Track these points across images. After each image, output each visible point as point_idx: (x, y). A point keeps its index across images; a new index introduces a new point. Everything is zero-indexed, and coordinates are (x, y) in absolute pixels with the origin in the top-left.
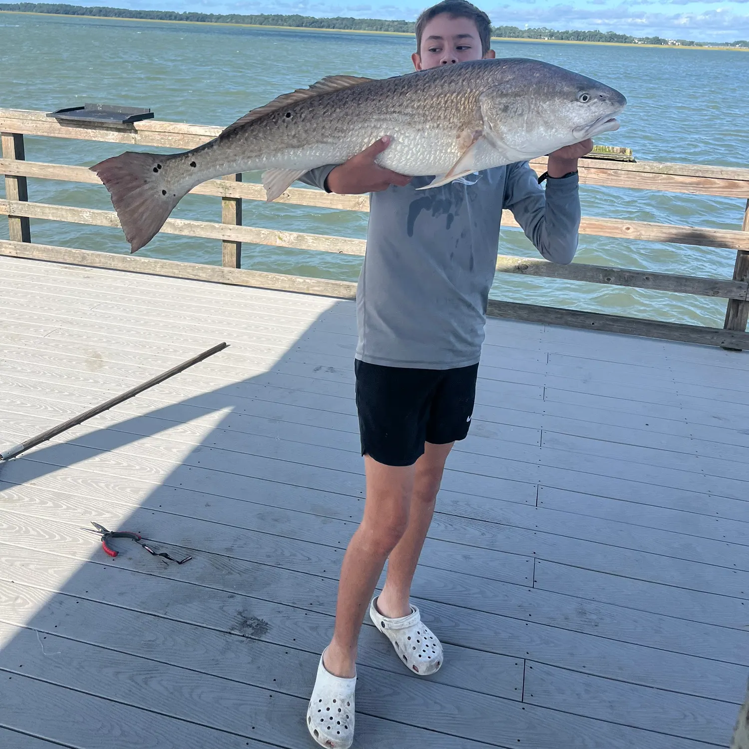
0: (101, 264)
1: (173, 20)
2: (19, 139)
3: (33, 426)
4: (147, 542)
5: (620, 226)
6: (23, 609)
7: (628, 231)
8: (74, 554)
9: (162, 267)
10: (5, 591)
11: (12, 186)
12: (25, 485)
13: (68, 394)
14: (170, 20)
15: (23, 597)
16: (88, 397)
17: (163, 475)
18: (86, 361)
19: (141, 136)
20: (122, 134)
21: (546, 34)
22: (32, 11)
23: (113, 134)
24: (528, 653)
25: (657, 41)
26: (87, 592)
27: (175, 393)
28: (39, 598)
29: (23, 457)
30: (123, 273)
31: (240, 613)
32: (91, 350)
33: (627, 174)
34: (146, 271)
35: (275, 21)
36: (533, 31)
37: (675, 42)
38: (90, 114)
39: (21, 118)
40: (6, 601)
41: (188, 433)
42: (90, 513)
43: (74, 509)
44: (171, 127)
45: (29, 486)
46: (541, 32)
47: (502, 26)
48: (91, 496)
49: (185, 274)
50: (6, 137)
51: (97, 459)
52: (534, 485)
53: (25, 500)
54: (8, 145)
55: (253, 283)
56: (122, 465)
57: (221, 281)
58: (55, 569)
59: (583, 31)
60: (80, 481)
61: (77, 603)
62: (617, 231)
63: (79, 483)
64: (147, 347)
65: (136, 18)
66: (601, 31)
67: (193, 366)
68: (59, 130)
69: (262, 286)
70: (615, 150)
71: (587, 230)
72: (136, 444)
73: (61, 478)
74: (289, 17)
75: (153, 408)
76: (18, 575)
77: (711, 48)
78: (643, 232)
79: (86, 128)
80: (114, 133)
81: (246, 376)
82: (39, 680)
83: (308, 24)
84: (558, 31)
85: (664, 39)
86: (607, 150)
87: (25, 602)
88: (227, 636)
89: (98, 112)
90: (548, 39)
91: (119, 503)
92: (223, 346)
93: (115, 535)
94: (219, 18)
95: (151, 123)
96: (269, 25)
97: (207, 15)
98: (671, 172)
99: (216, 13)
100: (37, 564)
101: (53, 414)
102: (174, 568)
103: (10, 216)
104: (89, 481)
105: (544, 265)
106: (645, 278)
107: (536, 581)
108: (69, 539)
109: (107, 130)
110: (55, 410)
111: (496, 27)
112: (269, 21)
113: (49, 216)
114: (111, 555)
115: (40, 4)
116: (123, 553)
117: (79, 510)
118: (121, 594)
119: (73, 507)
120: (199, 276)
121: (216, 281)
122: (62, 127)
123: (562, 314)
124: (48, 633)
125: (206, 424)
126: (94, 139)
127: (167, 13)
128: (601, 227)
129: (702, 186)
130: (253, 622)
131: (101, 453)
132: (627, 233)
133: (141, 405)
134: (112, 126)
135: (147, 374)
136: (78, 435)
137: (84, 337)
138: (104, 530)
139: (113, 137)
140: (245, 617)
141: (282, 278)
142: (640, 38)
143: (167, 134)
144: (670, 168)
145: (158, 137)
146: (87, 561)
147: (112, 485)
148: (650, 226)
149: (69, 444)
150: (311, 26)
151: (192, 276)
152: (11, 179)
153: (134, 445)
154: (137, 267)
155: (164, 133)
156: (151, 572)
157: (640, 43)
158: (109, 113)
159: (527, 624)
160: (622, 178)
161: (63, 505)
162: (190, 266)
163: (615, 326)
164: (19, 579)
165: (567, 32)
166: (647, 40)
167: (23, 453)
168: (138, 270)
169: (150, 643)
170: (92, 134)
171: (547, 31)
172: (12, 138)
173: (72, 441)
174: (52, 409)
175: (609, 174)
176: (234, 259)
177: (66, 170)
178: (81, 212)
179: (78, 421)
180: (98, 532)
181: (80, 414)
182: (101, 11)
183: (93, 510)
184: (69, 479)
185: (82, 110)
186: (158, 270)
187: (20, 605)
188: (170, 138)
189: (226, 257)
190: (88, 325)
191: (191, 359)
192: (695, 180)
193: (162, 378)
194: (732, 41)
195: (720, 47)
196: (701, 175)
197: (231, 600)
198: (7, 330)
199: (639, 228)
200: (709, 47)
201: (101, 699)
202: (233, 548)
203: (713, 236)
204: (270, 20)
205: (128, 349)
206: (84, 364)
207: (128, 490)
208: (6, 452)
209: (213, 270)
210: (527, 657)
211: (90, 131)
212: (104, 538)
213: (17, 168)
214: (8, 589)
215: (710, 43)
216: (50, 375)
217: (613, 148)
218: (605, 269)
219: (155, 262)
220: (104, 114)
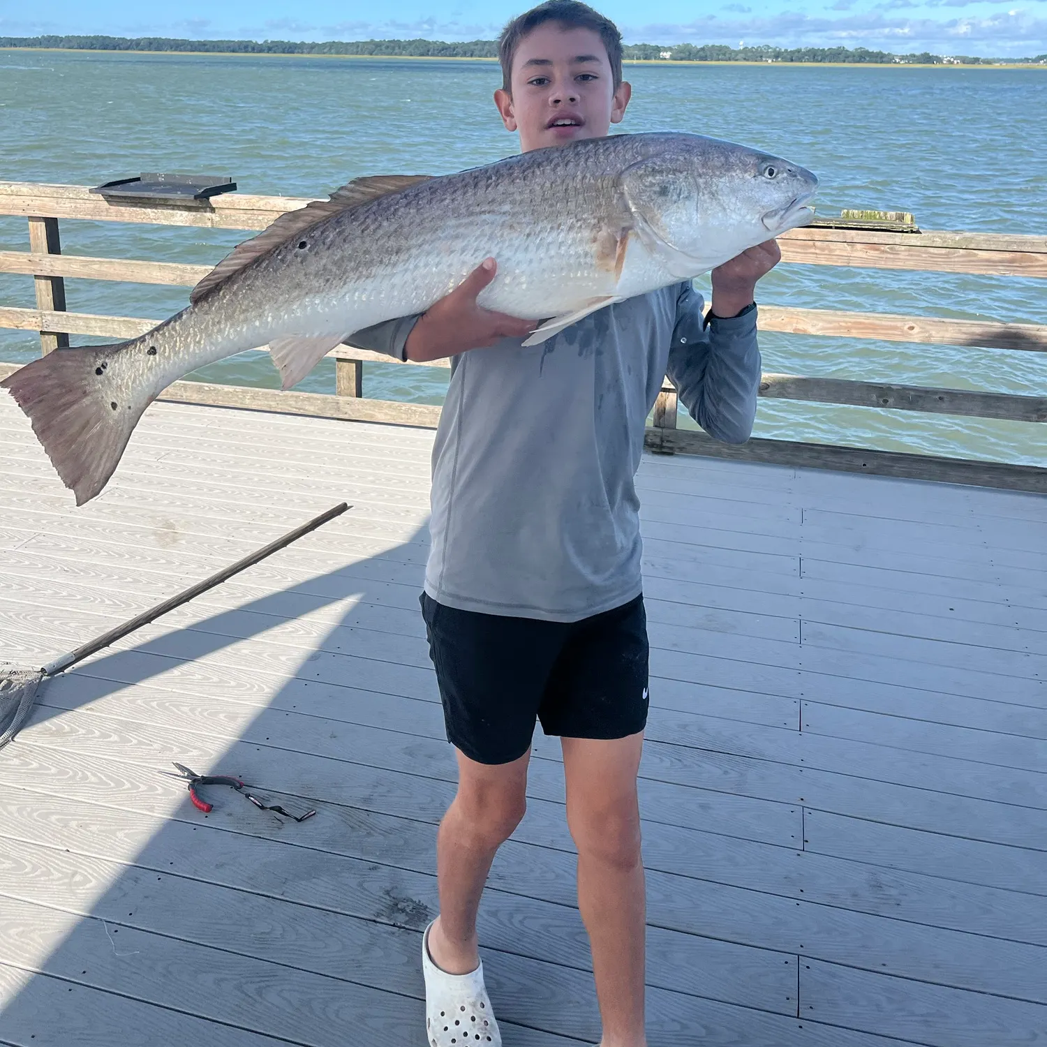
0: (168, 396)
1: (250, 52)
2: (52, 225)
3: (86, 627)
4: (251, 791)
5: (899, 324)
6: (84, 889)
7: (911, 332)
8: (151, 809)
9: (253, 398)
10: (58, 865)
11: (44, 291)
12: (80, 711)
13: (132, 580)
14: (246, 52)
15: (83, 872)
16: (160, 585)
17: (270, 694)
18: (155, 534)
19: (220, 215)
20: (194, 213)
21: (769, 54)
22: (58, 47)
23: (182, 215)
24: (802, 946)
25: (927, 58)
26: (171, 863)
27: (279, 577)
28: (106, 874)
29: (75, 671)
30: (199, 407)
31: (388, 893)
32: (160, 519)
33: (909, 251)
34: (231, 405)
35: (389, 50)
36: (751, 50)
37: (952, 60)
38: (148, 187)
39: (55, 196)
40: (59, 879)
41: (300, 633)
42: (171, 750)
43: (148, 745)
44: (262, 203)
45: (85, 712)
46: (762, 52)
47: (707, 46)
48: (171, 725)
49: (285, 407)
50: (35, 223)
51: (176, 672)
52: (795, 700)
53: (80, 733)
54: (37, 234)
55: (381, 417)
56: (211, 681)
57: (335, 416)
58: (127, 831)
59: (821, 48)
60: (154, 704)
61: (159, 879)
62: (896, 332)
63: (152, 707)
64: (238, 511)
65: (200, 51)
66: (846, 48)
67: (302, 538)
68: (107, 210)
69: (393, 422)
70: (888, 216)
71: (853, 331)
72: (229, 649)
73: (128, 700)
74: (410, 43)
75: (250, 598)
76: (73, 840)
77: (1004, 66)
78: (933, 333)
79: (145, 208)
80: (183, 212)
81: (378, 550)
82: (110, 992)
83: (436, 52)
84: (786, 50)
85: (937, 57)
86: (878, 217)
87: (87, 881)
88: (371, 924)
89: (159, 184)
90: (773, 61)
91: (210, 734)
92: (343, 508)
93: (207, 781)
94: (313, 47)
95: (234, 198)
96: (382, 55)
97: (296, 44)
98: (972, 246)
99: (308, 41)
100: (101, 825)
101: (113, 610)
102: (291, 828)
103: (42, 333)
104: (167, 704)
105: (792, 383)
106: (937, 397)
107: (807, 841)
108: (143, 787)
109: (173, 209)
110: (115, 604)
111: (699, 47)
112: (381, 50)
113: (95, 331)
114: (203, 809)
115: (67, 37)
116: (220, 807)
117: (155, 746)
118: (220, 866)
119: (147, 741)
120: (304, 410)
121: (329, 415)
122: (111, 207)
123: (819, 452)
124: (120, 924)
125: (325, 619)
126: (154, 222)
127: (241, 42)
128: (874, 328)
129: (1018, 265)
130: (405, 904)
131: (182, 663)
132: (911, 335)
133: (235, 594)
134: (179, 204)
135: (239, 550)
136: (149, 638)
137: (151, 499)
138: (192, 775)
139: (181, 218)
140: (394, 898)
141: (420, 410)
142: (903, 56)
143: (255, 212)
144: (971, 240)
145: (244, 217)
146: (170, 819)
147: (199, 710)
148: (943, 324)
149: (136, 651)
150: (440, 54)
151: (295, 410)
152: (43, 281)
153: (226, 651)
154: (218, 400)
155: (252, 212)
156: (260, 833)
157: (902, 62)
158: (174, 185)
159: (798, 904)
160: (900, 257)
161: (132, 739)
162: (292, 396)
163: (895, 468)
164: (75, 845)
165: (799, 51)
166: (912, 58)
167: (74, 666)
168: (220, 403)
169: (263, 936)
170: (152, 215)
171: (770, 50)
172: (43, 224)
173: (139, 647)
174: (112, 603)
175: (884, 252)
176: (354, 384)
177: (117, 266)
178: (139, 324)
179: (148, 618)
180: (183, 777)
181: (149, 608)
182: (151, 43)
183: (175, 745)
184: (139, 702)
185: (138, 182)
186: (248, 403)
187: (78, 884)
188: (260, 218)
189: (342, 382)
190: (155, 483)
191: (300, 528)
192: (1007, 256)
193: (262, 555)
194: (1034, 55)
195: (1017, 64)
196: (1015, 248)
197: (373, 873)
198: (45, 493)
199: (928, 327)
200: (1001, 64)
201: (198, 1019)
202: (371, 797)
203: (1035, 336)
204: (383, 47)
205: (210, 516)
206: (153, 537)
207: (222, 716)
208: (50, 664)
209: (324, 401)
210: (800, 951)
211: (149, 210)
212: (191, 786)
213: (52, 265)
214: (62, 861)
215: (1003, 60)
216: (106, 554)
217: (885, 214)
218: (880, 386)
219: (243, 392)
220: (168, 187)
